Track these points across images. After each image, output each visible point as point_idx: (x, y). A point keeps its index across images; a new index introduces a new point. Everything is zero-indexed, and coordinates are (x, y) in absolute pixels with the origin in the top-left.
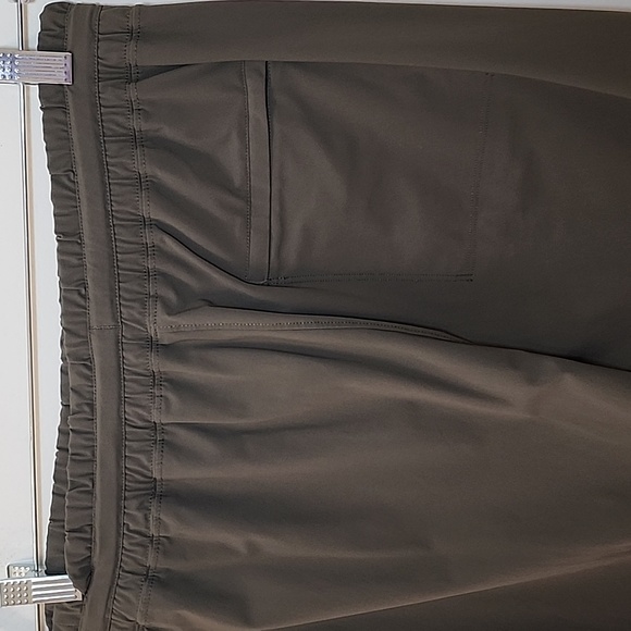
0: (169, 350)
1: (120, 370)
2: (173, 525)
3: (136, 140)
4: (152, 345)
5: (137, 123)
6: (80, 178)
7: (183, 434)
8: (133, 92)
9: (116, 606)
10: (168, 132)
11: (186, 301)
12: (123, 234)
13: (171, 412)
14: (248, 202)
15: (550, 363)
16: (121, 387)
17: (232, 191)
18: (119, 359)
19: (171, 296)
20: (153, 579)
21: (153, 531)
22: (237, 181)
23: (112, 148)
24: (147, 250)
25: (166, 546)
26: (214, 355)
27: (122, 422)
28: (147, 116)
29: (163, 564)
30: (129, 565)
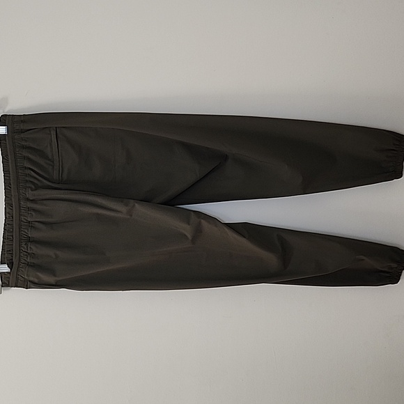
0: (32, 201)
1: (20, 207)
2: (34, 249)
3: (24, 147)
4: (28, 199)
5: (24, 143)
6: (9, 157)
7: (37, 223)
8: (22, 135)
9: (19, 273)
10: (32, 145)
11: (37, 188)
12: (20, 171)
13: (33, 218)
14: (53, 162)
15: (132, 201)
16: (20, 211)
17: (49, 160)
18: (20, 204)
19: (33, 187)
20: (28, 265)
21: (29, 252)
22: (50, 158)
23: (17, 150)
24: (26, 175)
25: (33, 255)
26: (45, 202)
27: (20, 221)
28: (26, 141)
29: (33, 261)
30: (23, 261)
